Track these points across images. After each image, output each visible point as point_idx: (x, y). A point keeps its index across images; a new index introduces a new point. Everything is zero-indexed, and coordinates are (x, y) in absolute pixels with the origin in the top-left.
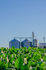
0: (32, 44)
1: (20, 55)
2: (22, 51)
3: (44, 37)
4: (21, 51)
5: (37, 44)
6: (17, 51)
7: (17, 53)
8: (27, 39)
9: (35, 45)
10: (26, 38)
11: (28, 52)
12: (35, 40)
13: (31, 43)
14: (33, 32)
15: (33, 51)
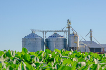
0: (67, 44)
1: (35, 65)
2: (41, 57)
3: (91, 30)
4: (39, 57)
5: (76, 43)
6: (32, 57)
7: (31, 60)
8: (57, 33)
9: (72, 45)
10: (56, 31)
11: (52, 60)
12: (73, 34)
13: (65, 40)
14: (69, 20)
15: (63, 58)
